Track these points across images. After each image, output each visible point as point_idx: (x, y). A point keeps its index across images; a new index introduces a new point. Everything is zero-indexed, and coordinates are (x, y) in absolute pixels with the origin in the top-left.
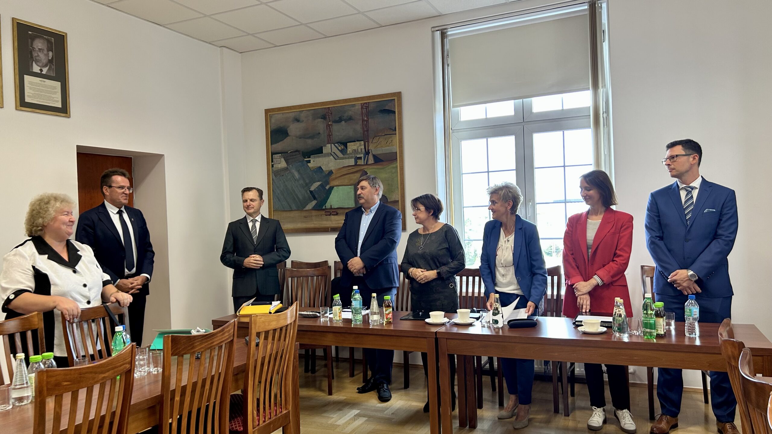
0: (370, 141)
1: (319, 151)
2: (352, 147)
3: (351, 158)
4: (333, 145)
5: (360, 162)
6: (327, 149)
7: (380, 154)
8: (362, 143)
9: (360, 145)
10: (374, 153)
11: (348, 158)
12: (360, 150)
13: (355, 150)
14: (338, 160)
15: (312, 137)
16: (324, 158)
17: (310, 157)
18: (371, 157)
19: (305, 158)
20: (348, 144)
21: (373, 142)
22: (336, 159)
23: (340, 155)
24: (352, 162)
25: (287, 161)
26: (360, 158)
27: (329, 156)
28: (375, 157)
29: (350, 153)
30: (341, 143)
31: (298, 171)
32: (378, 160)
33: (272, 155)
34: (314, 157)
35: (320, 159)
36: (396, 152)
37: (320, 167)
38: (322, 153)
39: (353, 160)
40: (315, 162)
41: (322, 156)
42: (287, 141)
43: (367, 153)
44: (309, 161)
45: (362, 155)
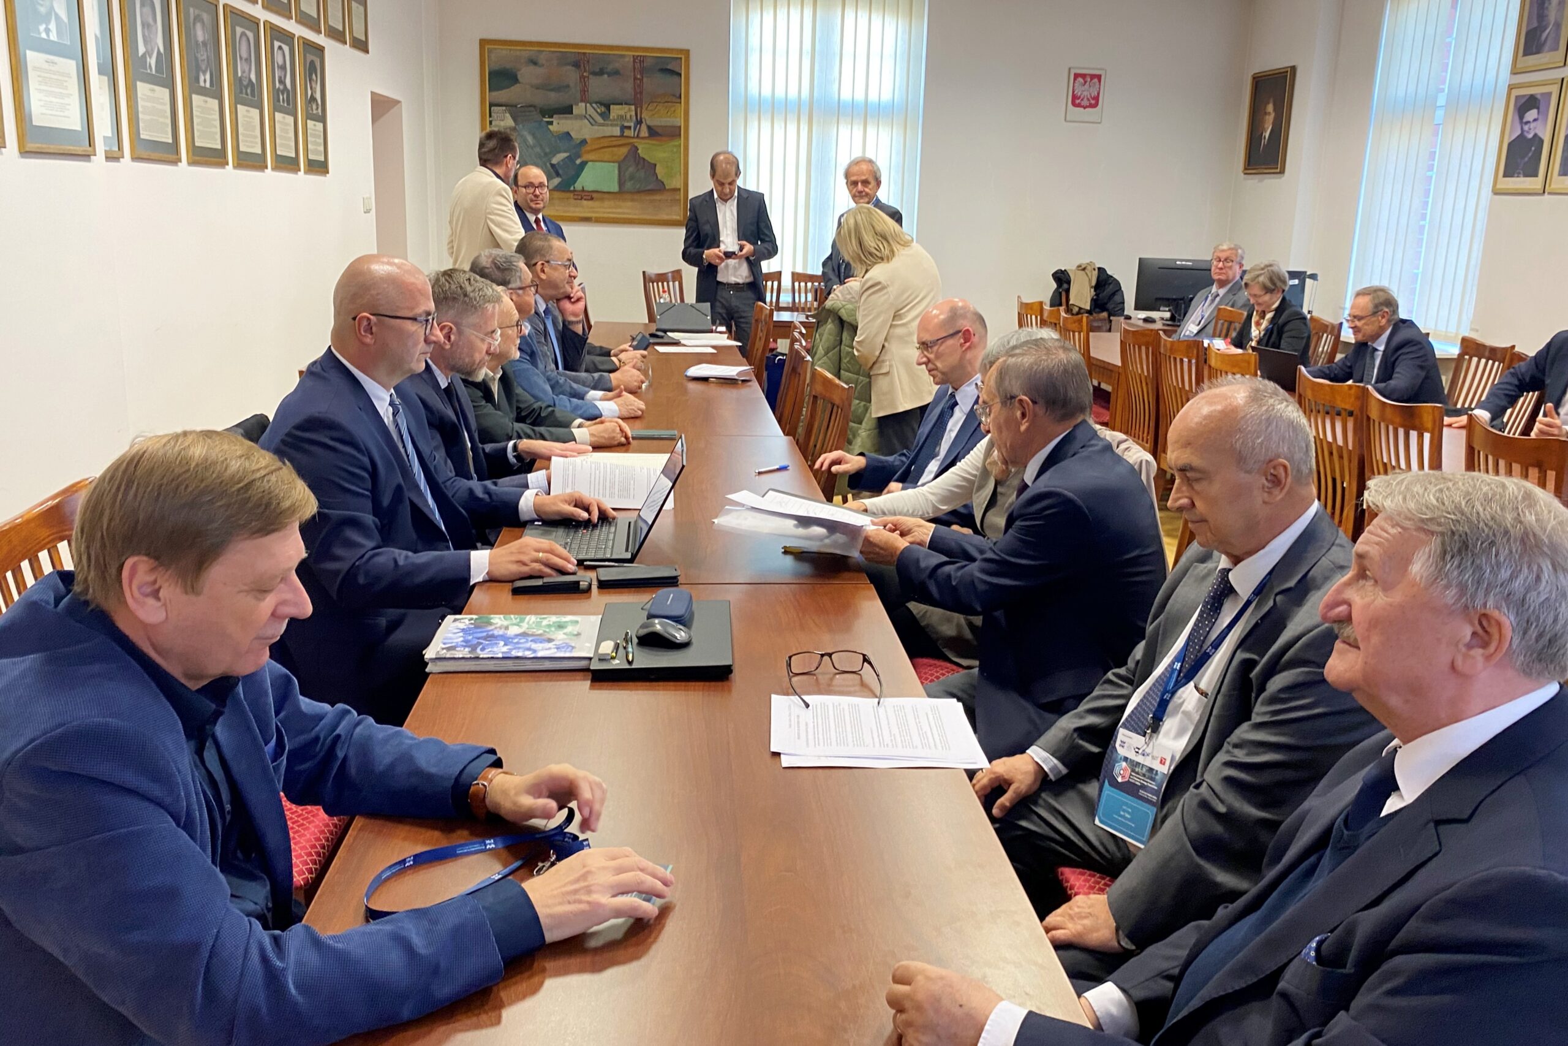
0: (644, 107)
1: (567, 110)
2: (616, 111)
3: (616, 125)
4: (588, 105)
5: (627, 133)
6: (579, 109)
7: (658, 126)
8: (633, 107)
9: (630, 110)
10: (650, 123)
11: (611, 125)
12: (628, 117)
13: (622, 117)
14: (596, 127)
15: (558, 89)
16: (574, 122)
17: (552, 117)
18: (644, 128)
19: (544, 117)
20: (612, 107)
21: (650, 108)
22: (592, 125)
23: (600, 120)
24: (617, 131)
25: (515, 119)
26: (629, 128)
27: (581, 119)
28: (649, 127)
29: (614, 120)
30: (602, 104)
31: (534, 135)
32: (653, 133)
33: (489, 108)
34: (559, 118)
35: (569, 122)
36: (680, 127)
37: (568, 133)
38: (571, 112)
39: (618, 129)
40: (559, 125)
41: (571, 119)
42: (516, 89)
43: (639, 122)
44: (551, 123)
45: (632, 125)
